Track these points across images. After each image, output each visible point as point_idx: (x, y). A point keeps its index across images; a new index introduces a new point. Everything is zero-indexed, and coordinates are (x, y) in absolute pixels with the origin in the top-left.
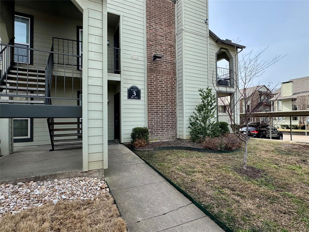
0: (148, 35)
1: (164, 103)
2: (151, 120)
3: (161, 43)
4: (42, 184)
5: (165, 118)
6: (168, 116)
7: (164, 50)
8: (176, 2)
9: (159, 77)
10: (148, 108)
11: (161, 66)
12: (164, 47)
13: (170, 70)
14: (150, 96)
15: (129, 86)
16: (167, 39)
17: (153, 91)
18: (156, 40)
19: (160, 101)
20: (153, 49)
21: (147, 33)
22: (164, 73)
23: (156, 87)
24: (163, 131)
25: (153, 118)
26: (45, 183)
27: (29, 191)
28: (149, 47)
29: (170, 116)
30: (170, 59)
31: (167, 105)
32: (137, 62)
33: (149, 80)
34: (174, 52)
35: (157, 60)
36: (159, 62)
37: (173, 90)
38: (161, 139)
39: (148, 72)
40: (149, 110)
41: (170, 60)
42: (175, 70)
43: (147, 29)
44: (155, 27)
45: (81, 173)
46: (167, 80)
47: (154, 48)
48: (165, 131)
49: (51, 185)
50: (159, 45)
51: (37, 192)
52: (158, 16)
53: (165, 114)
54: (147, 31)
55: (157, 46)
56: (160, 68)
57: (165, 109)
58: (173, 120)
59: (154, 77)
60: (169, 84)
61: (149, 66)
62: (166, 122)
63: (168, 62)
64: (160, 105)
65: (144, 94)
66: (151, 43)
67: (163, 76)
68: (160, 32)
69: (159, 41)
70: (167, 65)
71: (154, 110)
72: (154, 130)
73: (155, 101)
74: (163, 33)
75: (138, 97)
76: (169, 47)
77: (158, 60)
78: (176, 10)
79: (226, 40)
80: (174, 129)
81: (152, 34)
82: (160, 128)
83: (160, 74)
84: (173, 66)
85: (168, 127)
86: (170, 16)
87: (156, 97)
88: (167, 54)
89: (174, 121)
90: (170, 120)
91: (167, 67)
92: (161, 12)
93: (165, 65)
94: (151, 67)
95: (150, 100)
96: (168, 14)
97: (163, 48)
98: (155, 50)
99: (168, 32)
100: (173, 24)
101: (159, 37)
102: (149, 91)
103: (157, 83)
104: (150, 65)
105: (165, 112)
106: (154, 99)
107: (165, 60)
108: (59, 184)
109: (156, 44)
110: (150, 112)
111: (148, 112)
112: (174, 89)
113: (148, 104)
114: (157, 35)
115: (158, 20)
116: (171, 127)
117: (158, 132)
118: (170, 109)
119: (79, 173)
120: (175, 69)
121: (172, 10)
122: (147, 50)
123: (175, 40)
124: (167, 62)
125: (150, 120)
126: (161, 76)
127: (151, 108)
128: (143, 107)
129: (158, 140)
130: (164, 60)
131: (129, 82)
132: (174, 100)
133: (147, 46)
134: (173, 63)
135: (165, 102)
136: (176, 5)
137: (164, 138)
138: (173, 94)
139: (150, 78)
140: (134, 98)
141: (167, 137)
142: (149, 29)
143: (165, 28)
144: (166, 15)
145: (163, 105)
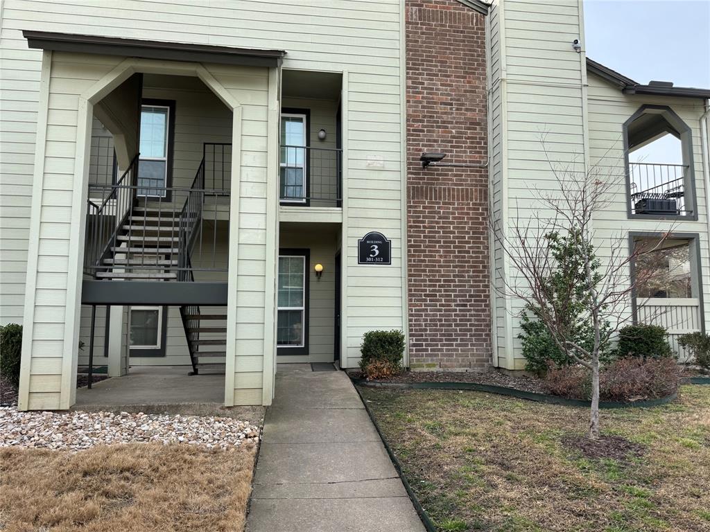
0: (410, 107)
1: (454, 271)
2: (416, 315)
3: (444, 122)
4: (155, 418)
5: (456, 310)
6: (466, 305)
7: (453, 137)
8: (487, 11)
9: (439, 208)
10: (409, 285)
11: (443, 179)
12: (454, 131)
13: (472, 185)
14: (414, 256)
15: (363, 233)
16: (461, 109)
17: (421, 241)
18: (431, 117)
19: (440, 266)
20: (422, 140)
21: (408, 101)
22: (454, 196)
23: (429, 232)
24: (452, 345)
25: (423, 310)
26: (161, 418)
27: (134, 424)
28: (412, 135)
29: (471, 306)
30: (470, 157)
31: (464, 276)
32: (383, 175)
33: (412, 217)
34: (483, 139)
35: (434, 166)
36: (438, 170)
37: (479, 238)
38: (446, 366)
39: (408, 196)
40: (410, 290)
41: (470, 162)
42: (487, 186)
43: (408, 92)
44: (429, 84)
45: (221, 409)
46: (462, 213)
47: (425, 136)
48: (457, 345)
49: (168, 422)
50: (439, 127)
51: (145, 427)
52: (437, 57)
53: (455, 301)
54: (408, 96)
55: (433, 131)
56: (441, 184)
57: (455, 286)
58: (480, 315)
59: (424, 207)
60: (466, 223)
61: (412, 183)
62: (461, 320)
63: (465, 167)
64: (443, 276)
65: (398, 251)
66: (416, 124)
67: (450, 204)
68: (442, 94)
69: (439, 117)
70: (461, 175)
71: (425, 291)
72: (426, 340)
73: (427, 266)
74: (451, 95)
75: (385, 258)
76: (469, 129)
77: (437, 166)
78: (487, 31)
79: (652, 83)
80: (485, 340)
81: (421, 102)
82: (441, 335)
83: (440, 198)
84: (481, 176)
85: (466, 335)
86: (470, 50)
87: (431, 256)
88: (461, 147)
89: (484, 320)
90: (471, 315)
91: (461, 180)
92: (446, 44)
93: (456, 175)
94: (416, 183)
95: (414, 266)
96: (466, 46)
97: (452, 132)
98: (429, 141)
99: (465, 91)
100: (481, 68)
101: (439, 108)
102: (412, 243)
103: (432, 222)
104: (414, 179)
105: (455, 296)
106: (424, 261)
107: (456, 161)
108: (180, 422)
109: (432, 127)
110: (413, 295)
111: (410, 295)
112: (482, 233)
113: (410, 275)
114: (435, 103)
115: (436, 66)
116: (474, 335)
117: (437, 345)
118: (472, 286)
119: (217, 408)
120: (486, 181)
121: (476, 33)
122: (408, 145)
123: (485, 107)
124: (462, 166)
125: (414, 316)
126: (444, 203)
127: (416, 286)
128: (397, 282)
129: (438, 367)
130: (454, 164)
131: (362, 223)
132: (482, 262)
133: (408, 135)
134: (480, 167)
135: (457, 270)
136: (487, 18)
137: (455, 364)
138: (479, 248)
139: (415, 212)
140: (374, 262)
141: (463, 361)
142: (413, 92)
143: (457, 82)
144: (458, 50)
145: (449, 276)
